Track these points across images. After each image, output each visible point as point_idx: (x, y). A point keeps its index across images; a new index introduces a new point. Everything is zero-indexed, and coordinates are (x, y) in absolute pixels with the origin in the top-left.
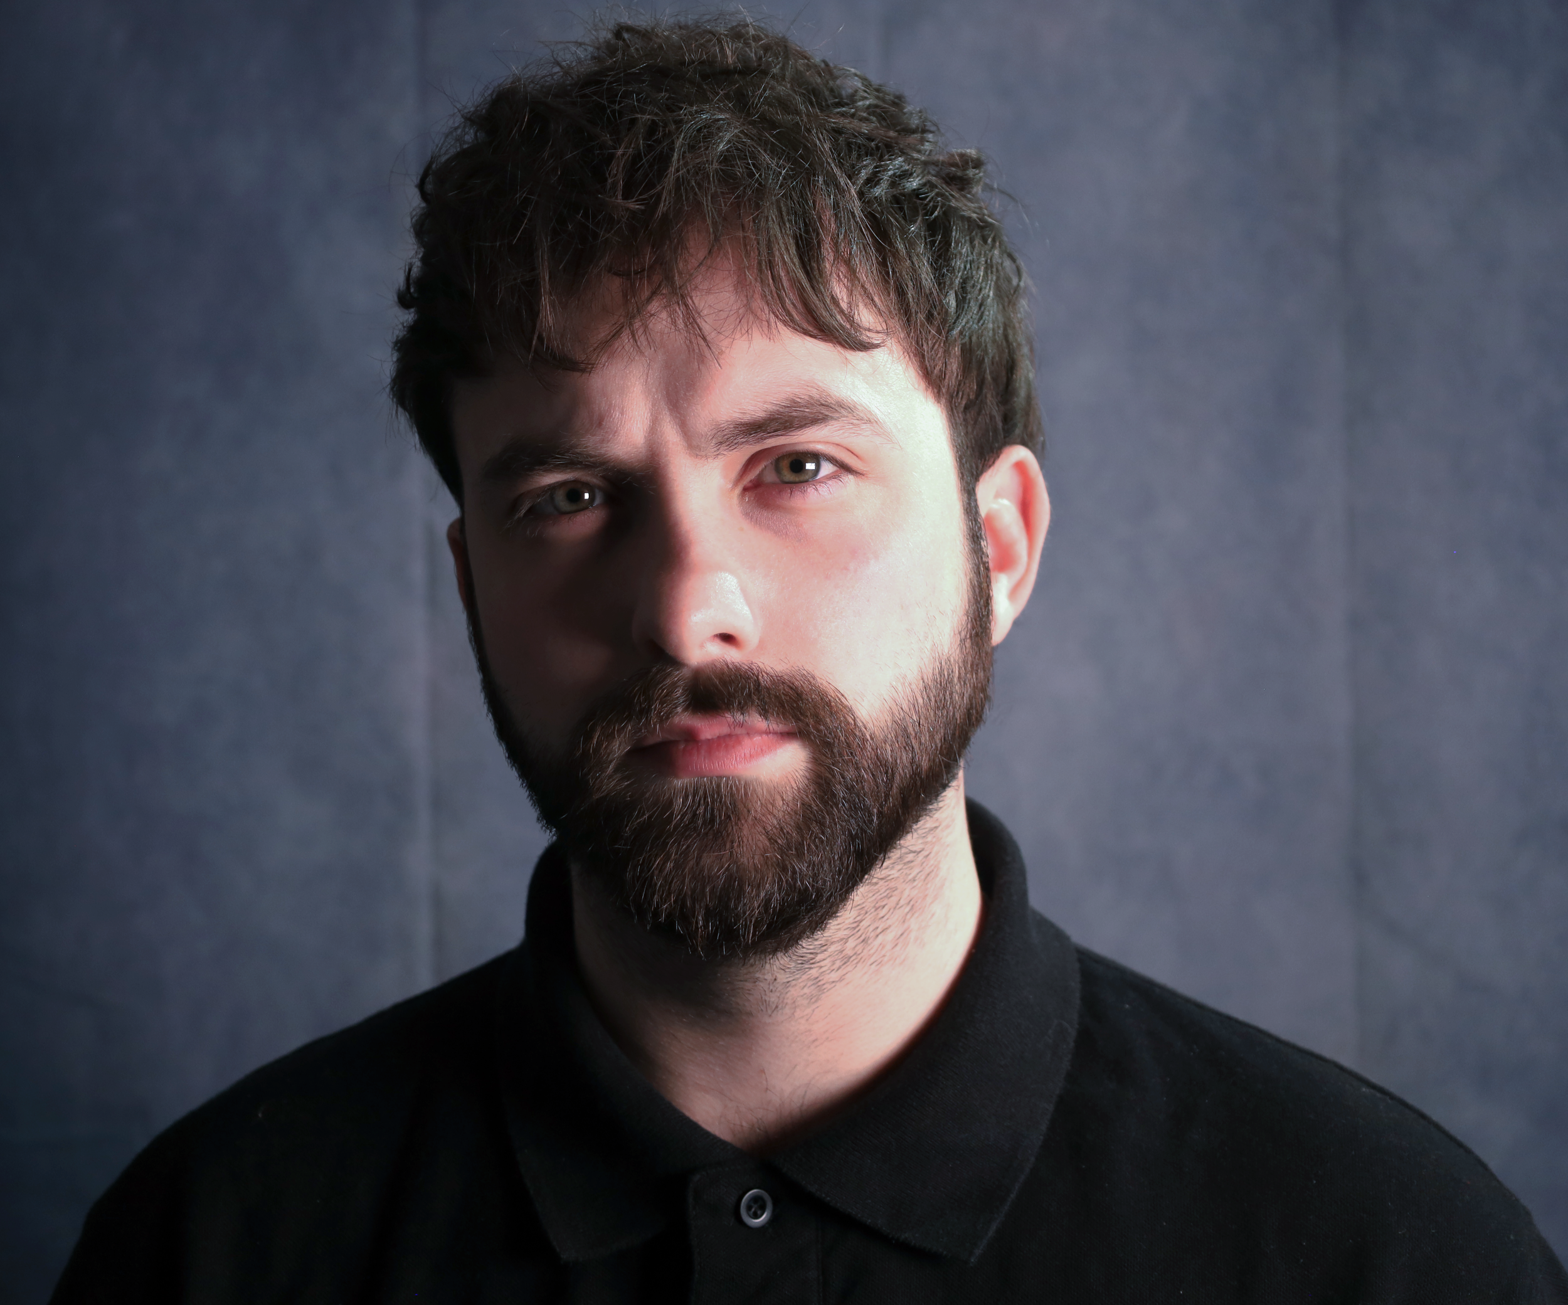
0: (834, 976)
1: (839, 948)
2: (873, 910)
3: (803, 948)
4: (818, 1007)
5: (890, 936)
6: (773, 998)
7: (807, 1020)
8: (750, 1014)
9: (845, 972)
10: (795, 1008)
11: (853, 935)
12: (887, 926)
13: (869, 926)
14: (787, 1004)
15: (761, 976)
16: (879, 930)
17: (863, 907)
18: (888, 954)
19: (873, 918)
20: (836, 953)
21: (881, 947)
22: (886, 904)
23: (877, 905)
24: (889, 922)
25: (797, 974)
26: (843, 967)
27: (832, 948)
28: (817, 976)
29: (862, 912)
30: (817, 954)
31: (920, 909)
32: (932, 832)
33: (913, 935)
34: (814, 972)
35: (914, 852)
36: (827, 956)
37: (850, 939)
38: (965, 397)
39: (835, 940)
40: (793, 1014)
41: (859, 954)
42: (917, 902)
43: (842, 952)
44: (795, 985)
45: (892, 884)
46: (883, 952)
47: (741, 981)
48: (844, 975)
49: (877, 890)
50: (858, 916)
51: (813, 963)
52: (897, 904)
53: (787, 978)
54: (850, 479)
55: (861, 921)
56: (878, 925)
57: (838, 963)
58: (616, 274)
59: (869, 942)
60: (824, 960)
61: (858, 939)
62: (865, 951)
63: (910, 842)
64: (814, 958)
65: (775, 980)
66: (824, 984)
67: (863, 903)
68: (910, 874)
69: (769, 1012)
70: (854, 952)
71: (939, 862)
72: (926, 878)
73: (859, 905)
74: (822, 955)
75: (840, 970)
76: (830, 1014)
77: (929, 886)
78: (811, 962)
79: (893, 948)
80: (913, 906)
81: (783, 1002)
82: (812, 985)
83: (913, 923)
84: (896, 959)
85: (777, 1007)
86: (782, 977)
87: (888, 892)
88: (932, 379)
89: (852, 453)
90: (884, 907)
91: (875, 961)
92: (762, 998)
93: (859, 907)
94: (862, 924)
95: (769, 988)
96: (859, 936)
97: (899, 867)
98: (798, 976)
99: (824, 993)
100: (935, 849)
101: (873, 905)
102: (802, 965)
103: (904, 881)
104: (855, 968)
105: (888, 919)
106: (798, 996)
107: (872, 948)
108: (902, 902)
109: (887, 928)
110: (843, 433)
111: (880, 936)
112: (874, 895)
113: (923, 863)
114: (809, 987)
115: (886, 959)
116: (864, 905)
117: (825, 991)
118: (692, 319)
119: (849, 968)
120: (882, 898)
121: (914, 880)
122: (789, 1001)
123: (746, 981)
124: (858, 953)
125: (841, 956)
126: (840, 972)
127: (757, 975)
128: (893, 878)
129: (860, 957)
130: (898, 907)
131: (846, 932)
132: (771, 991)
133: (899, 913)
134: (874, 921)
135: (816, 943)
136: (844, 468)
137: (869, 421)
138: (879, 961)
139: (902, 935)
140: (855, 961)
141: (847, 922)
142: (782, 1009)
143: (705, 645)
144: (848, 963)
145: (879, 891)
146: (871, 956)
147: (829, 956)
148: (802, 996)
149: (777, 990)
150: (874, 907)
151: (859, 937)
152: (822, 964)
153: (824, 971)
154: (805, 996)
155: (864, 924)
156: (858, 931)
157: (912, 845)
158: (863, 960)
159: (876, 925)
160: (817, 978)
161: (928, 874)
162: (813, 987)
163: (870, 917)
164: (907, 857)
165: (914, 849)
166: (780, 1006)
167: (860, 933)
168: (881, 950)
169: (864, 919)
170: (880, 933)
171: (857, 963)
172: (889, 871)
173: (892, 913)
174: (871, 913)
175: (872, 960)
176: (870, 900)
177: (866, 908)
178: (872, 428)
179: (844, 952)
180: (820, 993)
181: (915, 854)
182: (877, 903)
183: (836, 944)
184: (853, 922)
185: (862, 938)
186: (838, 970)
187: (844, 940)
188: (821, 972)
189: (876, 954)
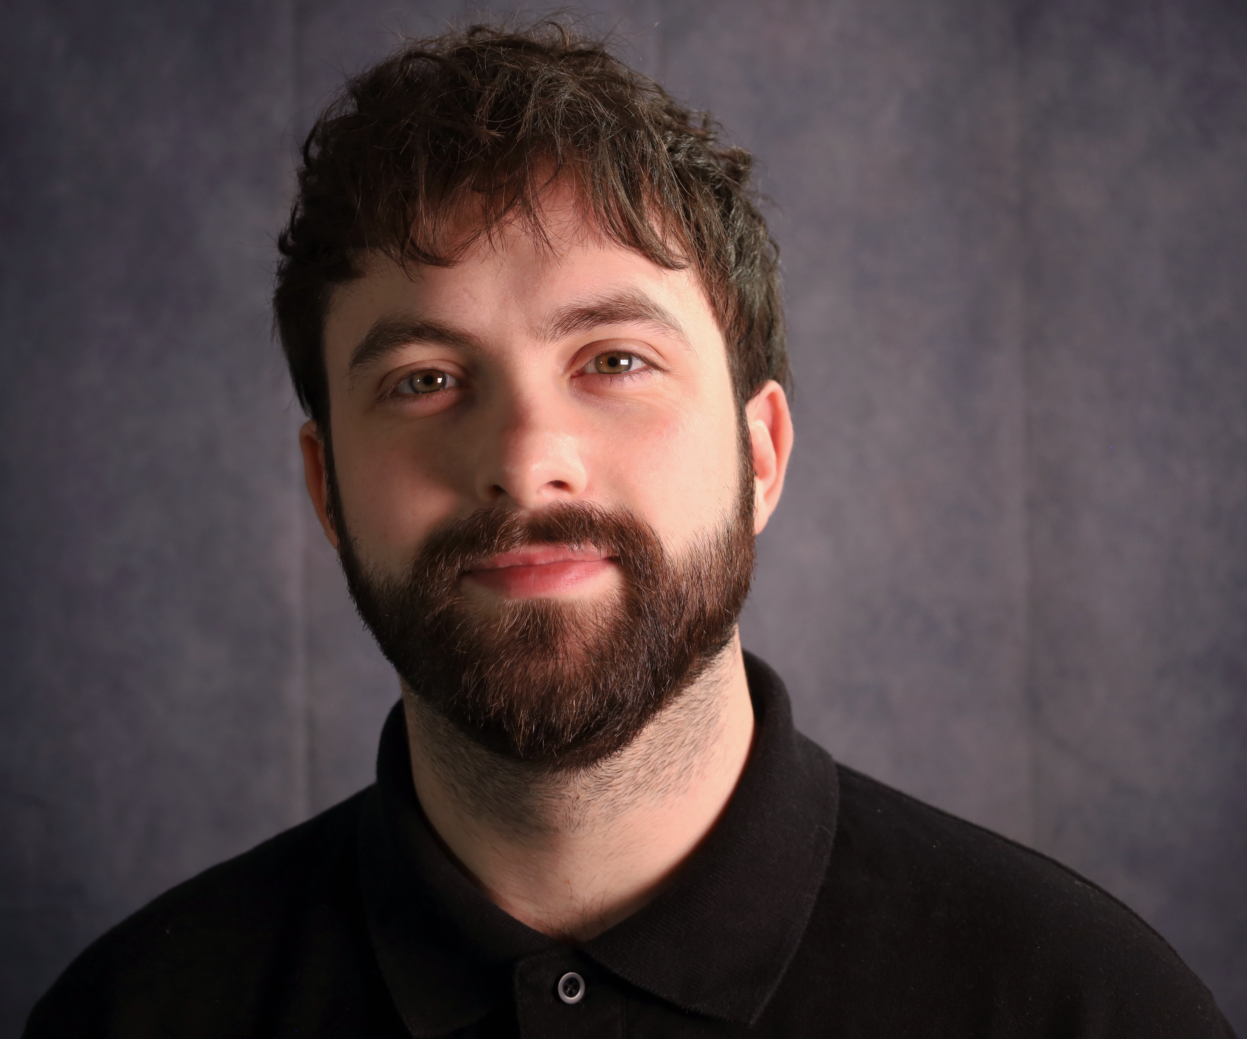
0: (627, 799)
1: (632, 775)
2: (662, 745)
3: (602, 770)
4: (613, 825)
5: (675, 769)
6: (576, 816)
7: (604, 836)
8: (556, 829)
9: (636, 796)
10: (594, 825)
11: (644, 765)
12: (673, 760)
13: (658, 759)
14: (587, 821)
15: (565, 793)
16: (666, 763)
17: (654, 743)
18: (673, 784)
19: (661, 753)
20: (629, 779)
21: (667, 777)
22: (673, 742)
23: (665, 742)
24: (675, 758)
25: (597, 794)
26: (635, 792)
27: (626, 775)
28: (613, 798)
29: (652, 747)
30: (614, 777)
31: (702, 748)
33: (695, 770)
34: (610, 794)
35: (699, 700)
36: (622, 780)
37: (641, 768)
39: (630, 767)
40: (592, 831)
41: (649, 782)
42: (699, 742)
43: (634, 779)
44: (594, 805)
45: (679, 726)
46: (669, 782)
47: (550, 797)
48: (636, 799)
49: (666, 730)
51: (610, 786)
52: (683, 743)
53: (588, 797)
54: (657, 376)
55: (650, 754)
56: (665, 759)
57: (631, 789)
58: (478, 191)
59: (657, 773)
60: (620, 784)
61: (647, 769)
62: (653, 780)
64: (611, 782)
65: (578, 798)
66: (618, 806)
68: (694, 719)
69: (573, 828)
70: (644, 780)
71: (720, 711)
72: (708, 723)
73: (650, 740)
74: (618, 779)
75: (632, 795)
76: (623, 831)
77: (710, 730)
79: (678, 779)
80: (696, 745)
81: (584, 819)
82: (609, 805)
83: (696, 760)
84: (679, 789)
85: (579, 824)
86: (584, 796)
87: (675, 732)
89: (658, 352)
90: (671, 744)
91: (662, 789)
92: (566, 814)
93: (650, 742)
94: (651, 757)
95: (573, 806)
96: (648, 766)
97: (685, 712)
98: (597, 796)
99: (617, 813)
100: (716, 699)
101: (661, 742)
102: (600, 787)
103: (689, 725)
104: (644, 793)
105: (674, 755)
106: (596, 815)
107: (659, 778)
108: (687, 742)
109: (672, 762)
111: (667, 769)
112: (663, 734)
113: (706, 710)
114: (607, 807)
115: (671, 788)
116: (654, 741)
117: (620, 811)
118: (538, 228)
119: (640, 794)
120: (669, 737)
121: (698, 725)
122: (589, 819)
123: (553, 797)
125: (633, 783)
126: (632, 797)
127: (563, 792)
128: (679, 721)
129: (649, 784)
130: (683, 745)
131: (638, 762)
132: (574, 809)
133: (684, 751)
134: (662, 755)
135: (614, 768)
136: (651, 365)
137: (675, 328)
138: (665, 789)
139: (685, 768)
140: (645, 788)
142: (583, 825)
143: (540, 491)
144: (639, 789)
145: (667, 731)
146: (658, 785)
147: (624, 781)
148: (600, 815)
149: (580, 808)
151: (649, 768)
152: (618, 787)
153: (619, 795)
154: (602, 815)
155: (654, 757)
156: (649, 762)
158: (651, 787)
159: (663, 759)
160: (613, 800)
161: (710, 720)
162: (609, 808)
163: (658, 752)
164: (692, 704)
165: (699, 698)
166: (581, 823)
167: (650, 764)
168: (667, 779)
169: (653, 754)
170: (668, 765)
171: (647, 789)
172: (677, 715)
173: (678, 750)
174: (660, 749)
175: (659, 788)
176: (659, 737)
177: (656, 744)
178: (677, 334)
179: (636, 780)
180: (615, 813)
181: (699, 703)
182: (664, 740)
183: (630, 772)
184: (644, 755)
185: (651, 769)
186: (630, 794)
187: (637, 769)
188: (617, 796)
189: (663, 783)
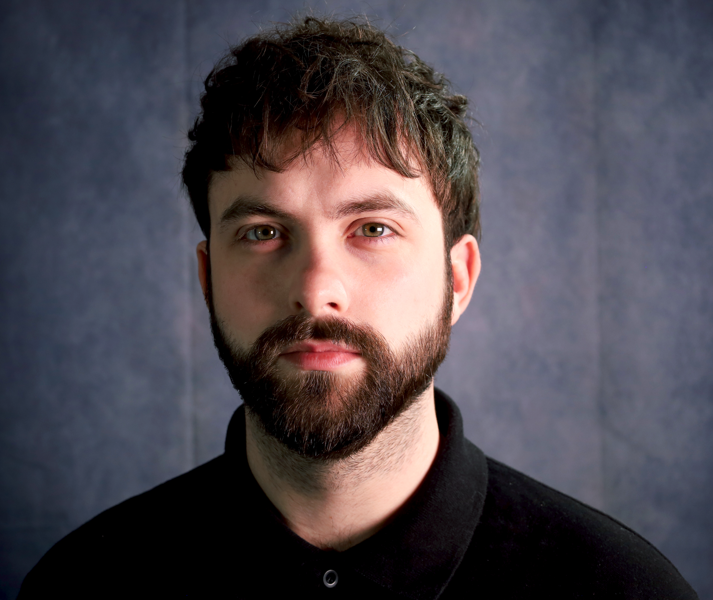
0: (366, 474)
1: (370, 461)
2: (387, 445)
3: (352, 459)
4: (358, 489)
5: (394, 458)
6: (337, 482)
7: (353, 494)
8: (325, 489)
9: (372, 473)
10: (347, 488)
11: (377, 456)
12: (393, 453)
14: (343, 486)
16: (390, 455)
17: (383, 443)
18: (393, 466)
19: (387, 449)
20: (368, 463)
21: (390, 462)
22: (394, 443)
23: (390, 443)
24: (395, 451)
25: (349, 471)
26: (371, 471)
27: (366, 461)
28: (358, 473)
29: (382, 445)
30: (359, 463)
31: (410, 446)
32: (417, 410)
33: (406, 458)
34: (357, 472)
35: (409, 419)
36: (364, 464)
37: (375, 458)
38: (450, 208)
39: (368, 457)
40: (346, 491)
42: (409, 442)
43: (371, 463)
44: (347, 477)
45: (398, 433)
46: (391, 465)
47: (322, 471)
48: (371, 474)
50: (380, 447)
51: (356, 467)
52: (399, 443)
53: (344, 473)
54: (397, 238)
55: (381, 450)
56: (389, 452)
57: (369, 469)
58: (300, 128)
59: (384, 460)
60: (362, 466)
61: (379, 458)
62: (382, 464)
63: (406, 414)
64: (357, 465)
65: (338, 473)
66: (361, 478)
67: (383, 441)
68: (406, 429)
69: (335, 489)
70: (377, 464)
72: (413, 432)
73: (381, 442)
74: (361, 463)
76: (364, 492)
77: (415, 435)
78: (356, 466)
79: (396, 463)
80: (407, 444)
81: (341, 484)
82: (356, 478)
83: (407, 452)
84: (397, 469)
86: (342, 472)
87: (395, 437)
88: (438, 197)
89: (400, 226)
90: (393, 444)
91: (387, 469)
92: (331, 481)
93: (381, 443)
94: (381, 451)
95: (335, 477)
97: (401, 425)
98: (349, 473)
99: (361, 482)
100: (418, 418)
101: (387, 442)
102: (352, 467)
103: (403, 432)
104: (377, 472)
105: (394, 450)
106: (348, 483)
107: (385, 463)
108: (402, 442)
109: (393, 454)
110: (398, 215)
111: (390, 458)
113: (412, 424)
114: (354, 478)
115: (392, 468)
116: (383, 442)
117: (362, 481)
118: (333, 154)
119: (374, 471)
120: (392, 440)
121: (408, 432)
122: (344, 485)
123: (324, 472)
124: (379, 464)
125: (370, 466)
126: (370, 473)
127: (330, 470)
128: (398, 431)
129: (380, 466)
130: (400, 444)
131: (373, 454)
132: (336, 478)
133: (400, 448)
134: (388, 450)
135: (359, 457)
136: (395, 233)
137: (410, 212)
138: (389, 469)
139: (400, 457)
140: (377, 468)
141: (374, 449)
142: (341, 488)
143: (323, 307)
144: (374, 469)
145: (391, 436)
146: (385, 466)
147: (365, 465)
148: (350, 483)
149: (339, 478)
150: (388, 443)
151: (380, 457)
152: (361, 468)
153: (362, 472)
154: (352, 483)
155: (383, 451)
156: (380, 454)
157: (408, 416)
158: (381, 468)
159: (388, 452)
160: (358, 474)
161: (415, 430)
163: (385, 448)
164: (405, 421)
165: (409, 417)
166: (339, 487)
167: (380, 455)
168: (390, 464)
169: (383, 449)
170: (390, 456)
171: (378, 469)
172: (396, 427)
175: (385, 468)
176: (386, 440)
177: (384, 444)
178: (411, 215)
179: (372, 464)
181: (409, 420)
182: (389, 442)
183: (368, 460)
184: (377, 450)
185: (381, 458)
186: (368, 472)
187: (372, 458)
188: (361, 472)
189: (388, 465)
